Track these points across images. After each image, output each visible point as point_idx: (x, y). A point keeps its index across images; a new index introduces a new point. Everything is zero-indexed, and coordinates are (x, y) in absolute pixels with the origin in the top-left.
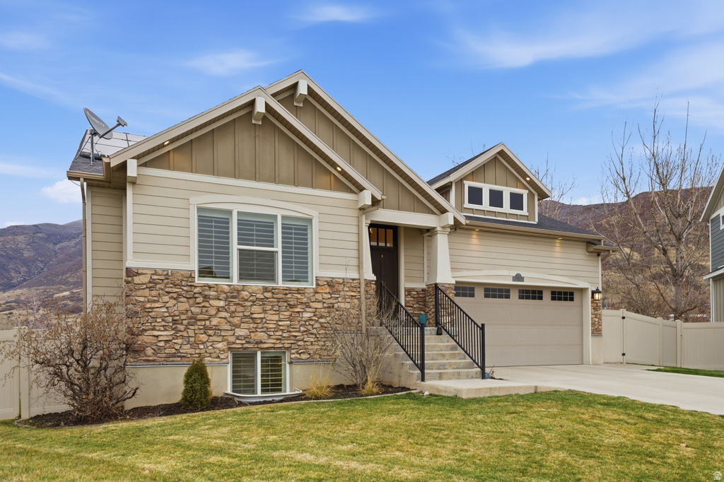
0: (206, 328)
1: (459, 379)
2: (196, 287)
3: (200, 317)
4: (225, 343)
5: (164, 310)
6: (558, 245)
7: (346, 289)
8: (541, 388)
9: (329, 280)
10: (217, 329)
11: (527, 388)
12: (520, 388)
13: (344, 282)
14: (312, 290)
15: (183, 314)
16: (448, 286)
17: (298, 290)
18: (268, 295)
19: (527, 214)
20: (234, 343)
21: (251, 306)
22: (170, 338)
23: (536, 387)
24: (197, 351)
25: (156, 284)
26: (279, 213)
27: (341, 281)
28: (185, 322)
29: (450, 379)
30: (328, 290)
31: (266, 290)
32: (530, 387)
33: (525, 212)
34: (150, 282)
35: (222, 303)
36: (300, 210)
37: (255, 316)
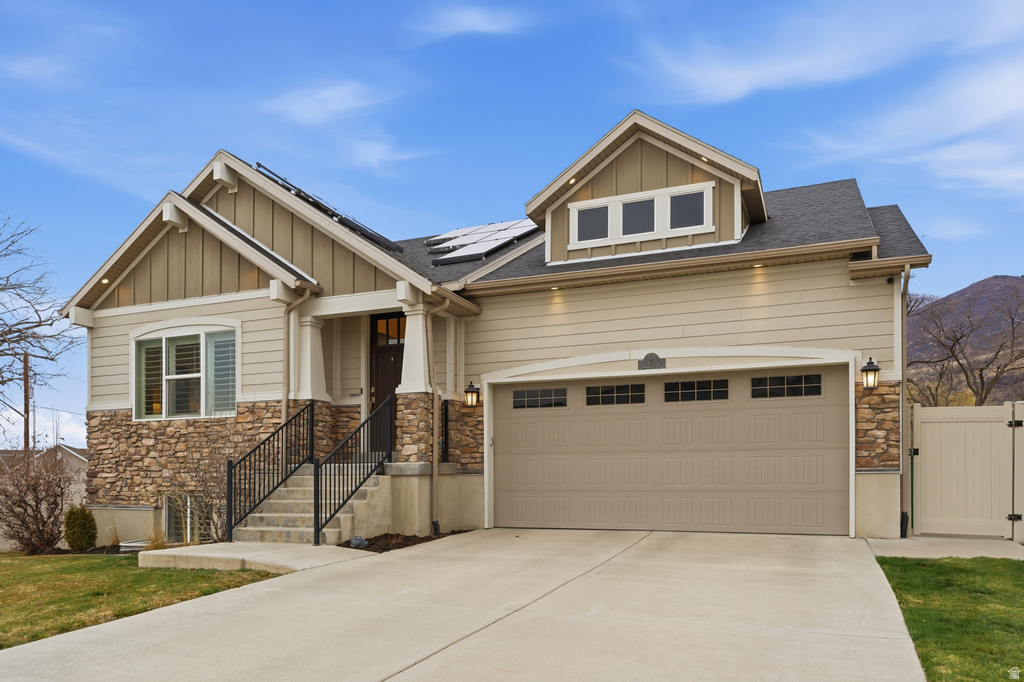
0: (140, 469)
1: (288, 542)
2: (132, 426)
3: (134, 457)
4: (154, 485)
5: (109, 451)
6: (759, 279)
7: (269, 415)
8: (251, 564)
9: (249, 405)
10: (147, 470)
11: (228, 561)
12: (218, 560)
13: (267, 406)
14: (232, 420)
15: (122, 455)
16: (414, 397)
17: (219, 420)
18: (191, 429)
19: (713, 229)
20: (161, 485)
21: (176, 443)
22: (114, 480)
23: (243, 561)
24: (133, 494)
25: (105, 425)
26: (201, 332)
27: (263, 405)
28: (124, 463)
29: (275, 541)
30: (250, 419)
31: (189, 424)
32: (233, 561)
33: (708, 226)
34: (100, 424)
35: (151, 442)
36: (221, 323)
37: (179, 454)
